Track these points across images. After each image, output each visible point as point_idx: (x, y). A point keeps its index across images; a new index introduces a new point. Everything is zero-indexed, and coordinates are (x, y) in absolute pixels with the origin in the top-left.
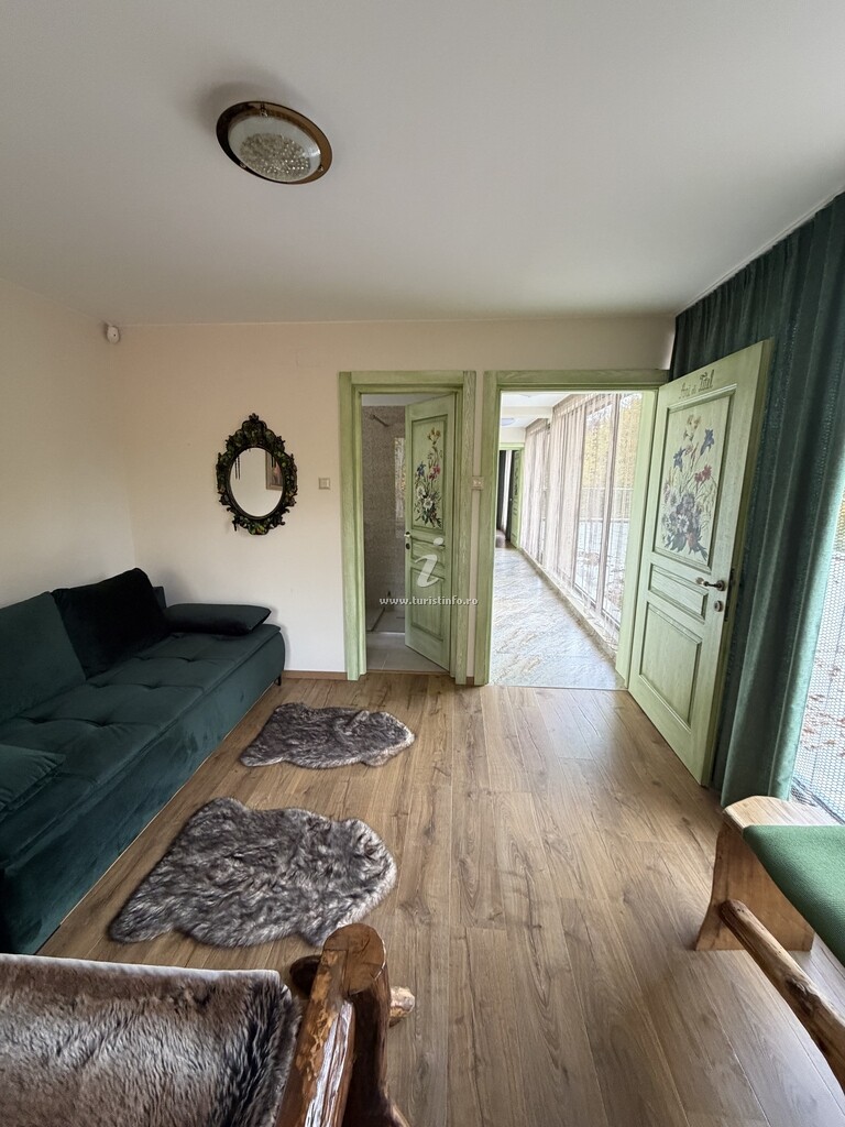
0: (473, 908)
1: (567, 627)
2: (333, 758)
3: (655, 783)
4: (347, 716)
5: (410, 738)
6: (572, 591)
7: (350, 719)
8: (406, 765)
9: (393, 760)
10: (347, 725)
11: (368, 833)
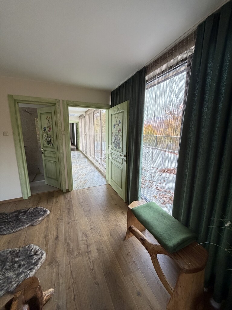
0: (71, 255)
1: (94, 170)
2: (19, 227)
3: (116, 205)
4: (24, 211)
5: (48, 212)
6: (95, 161)
7: (25, 212)
8: (48, 221)
9: (43, 221)
10: (24, 215)
11: (34, 247)
